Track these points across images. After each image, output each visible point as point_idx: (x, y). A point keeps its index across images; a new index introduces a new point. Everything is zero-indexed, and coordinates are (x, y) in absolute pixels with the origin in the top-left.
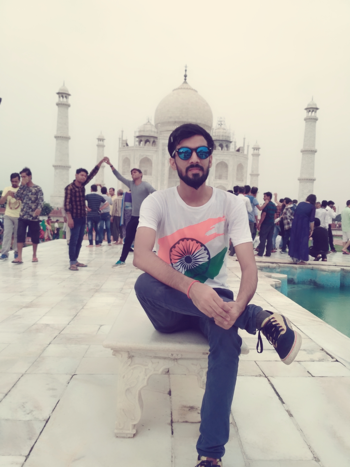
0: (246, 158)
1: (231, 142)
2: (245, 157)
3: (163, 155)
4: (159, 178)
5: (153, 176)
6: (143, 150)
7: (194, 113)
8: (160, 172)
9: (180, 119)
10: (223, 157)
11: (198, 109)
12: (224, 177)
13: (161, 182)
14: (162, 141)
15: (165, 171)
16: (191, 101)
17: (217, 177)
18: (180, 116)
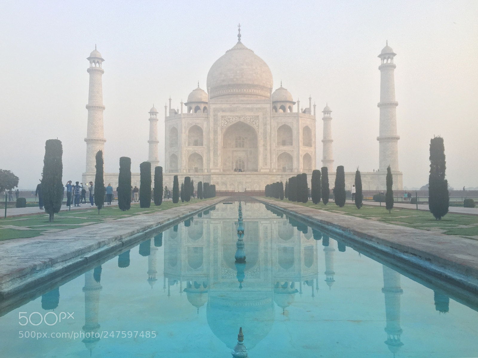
0: (314, 120)
1: (294, 103)
2: (311, 119)
3: (216, 121)
4: (212, 148)
5: (204, 146)
6: (192, 117)
7: (250, 74)
8: (212, 141)
9: (234, 81)
10: (285, 120)
11: (254, 70)
12: (289, 142)
13: (214, 152)
14: (213, 106)
15: (218, 139)
16: (246, 61)
17: (280, 144)
18: (234, 78)
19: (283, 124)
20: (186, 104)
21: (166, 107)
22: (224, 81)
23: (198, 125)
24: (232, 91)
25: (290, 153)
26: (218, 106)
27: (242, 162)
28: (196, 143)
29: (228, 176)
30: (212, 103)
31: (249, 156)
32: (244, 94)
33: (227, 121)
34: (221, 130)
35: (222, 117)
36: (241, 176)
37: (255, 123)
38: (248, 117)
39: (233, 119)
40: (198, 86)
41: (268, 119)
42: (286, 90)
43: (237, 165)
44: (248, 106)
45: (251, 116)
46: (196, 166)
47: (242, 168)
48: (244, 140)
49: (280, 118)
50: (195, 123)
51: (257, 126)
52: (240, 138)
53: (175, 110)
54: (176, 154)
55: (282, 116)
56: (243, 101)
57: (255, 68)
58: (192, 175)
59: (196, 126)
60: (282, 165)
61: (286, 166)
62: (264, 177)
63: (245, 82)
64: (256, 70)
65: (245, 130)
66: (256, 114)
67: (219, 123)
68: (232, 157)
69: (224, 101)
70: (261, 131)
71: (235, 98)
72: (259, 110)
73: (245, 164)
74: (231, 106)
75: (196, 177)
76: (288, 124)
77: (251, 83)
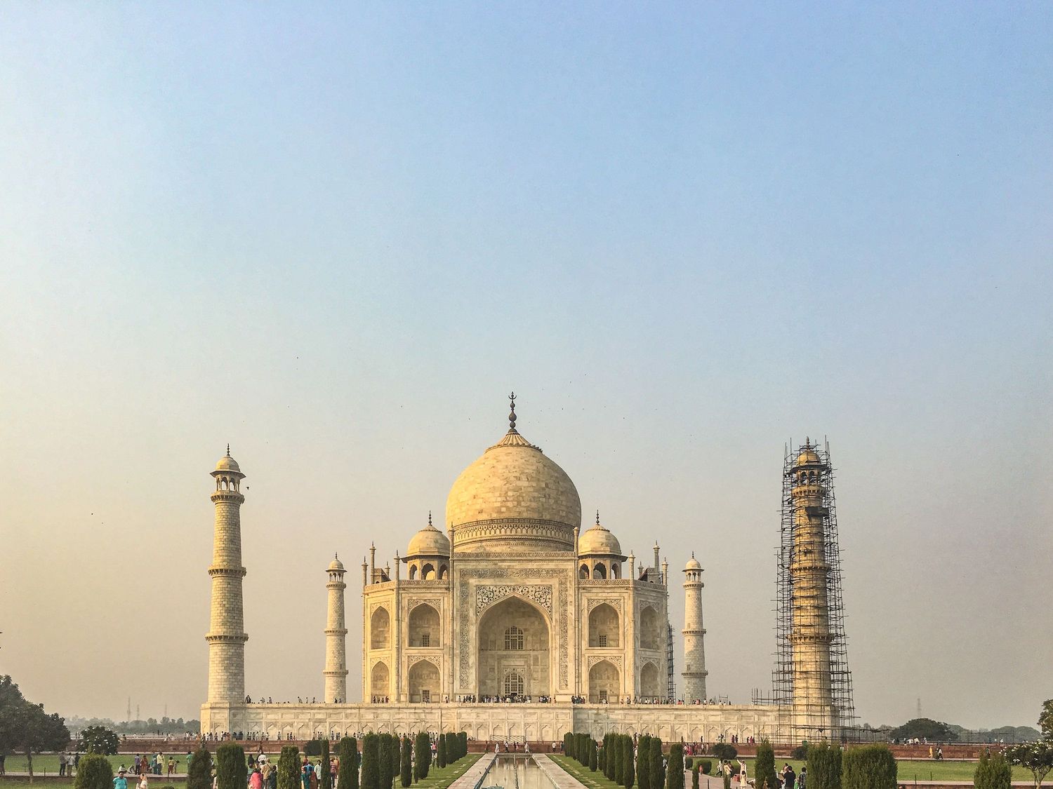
0: (662, 592)
1: (624, 559)
2: (659, 592)
3: (464, 597)
4: (457, 652)
5: (441, 647)
6: (417, 588)
7: (534, 497)
8: (459, 637)
9: (503, 512)
10: (604, 595)
11: (544, 489)
12: (612, 640)
13: (461, 660)
14: (459, 566)
15: (471, 633)
16: (527, 471)
17: (595, 643)
18: (502, 506)
19: (602, 602)
20: (405, 560)
21: (366, 566)
22: (481, 512)
23: (430, 604)
24: (498, 531)
25: (613, 662)
26: (471, 566)
27: (519, 679)
28: (425, 641)
29: (491, 711)
30: (458, 560)
31: (532, 667)
32: (522, 540)
33: (487, 597)
34: (477, 615)
35: (479, 587)
36: (516, 711)
37: (543, 601)
38: (531, 589)
39: (500, 591)
40: (430, 522)
41: (571, 592)
42: (609, 531)
43: (509, 685)
44: (530, 566)
45: (536, 585)
46: (425, 688)
47: (517, 692)
48: (522, 633)
49: (594, 590)
50: (425, 600)
51: (548, 607)
52: (514, 629)
53: (382, 572)
54: (385, 662)
55: (598, 586)
56: (520, 555)
57: (544, 486)
58: (419, 708)
59: (425, 605)
60: (600, 686)
61: (607, 689)
62: (563, 713)
63: (525, 515)
64: (547, 490)
65: (524, 613)
66: (546, 581)
67: (472, 600)
68: (498, 668)
69: (482, 556)
70: (556, 616)
71: (504, 548)
72: (552, 573)
73: (525, 684)
74: (496, 564)
75: (427, 711)
76: (610, 604)
77: (536, 516)
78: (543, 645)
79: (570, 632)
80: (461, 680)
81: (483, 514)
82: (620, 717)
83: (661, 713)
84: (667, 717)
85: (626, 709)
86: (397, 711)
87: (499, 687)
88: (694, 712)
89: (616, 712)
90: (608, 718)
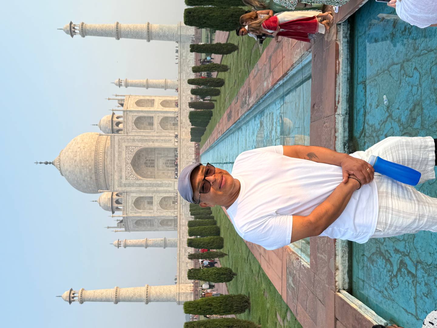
1: (114, 114)
2: (129, 99)
3: (130, 185)
4: (155, 189)
6: (126, 207)
7: (85, 154)
8: (149, 188)
9: (92, 168)
10: (130, 123)
11: (81, 149)
12: (150, 120)
13: (160, 187)
14: (117, 188)
15: (147, 183)
16: (72, 157)
17: (152, 128)
18: (89, 168)
20: (113, 213)
21: (116, 231)
22: (91, 178)
23: (134, 200)
24: (101, 170)
25: (160, 119)
26: (116, 183)
27: (168, 161)
30: (114, 188)
31: (163, 156)
32: (105, 159)
33: (131, 175)
34: (139, 180)
35: (126, 179)
36: (181, 163)
37: (133, 150)
38: (127, 156)
40: (96, 201)
41: (129, 137)
45: (126, 153)
48: (147, 160)
49: (128, 127)
50: (132, 204)
51: (135, 148)
52: (145, 163)
53: (119, 223)
54: (160, 221)
55: (126, 125)
56: (111, 160)
57: (79, 149)
58: (180, 206)
59: (134, 203)
60: (171, 126)
61: (172, 123)
62: (182, 142)
63: (93, 157)
64: (81, 147)
65: (138, 159)
66: (124, 149)
67: (132, 182)
68: (163, 170)
69: (112, 178)
70: (140, 144)
71: (108, 167)
72: (120, 146)
73: (169, 159)
74: (116, 171)
75: (181, 202)
76: (134, 120)
77: (93, 153)
78: (153, 150)
79: (147, 138)
80: (168, 186)
81: (92, 176)
82: (184, 118)
83: (182, 99)
84: (184, 97)
85: (180, 114)
86: (181, 216)
87: (171, 170)
88: (182, 85)
89: (182, 118)
90: (184, 123)
